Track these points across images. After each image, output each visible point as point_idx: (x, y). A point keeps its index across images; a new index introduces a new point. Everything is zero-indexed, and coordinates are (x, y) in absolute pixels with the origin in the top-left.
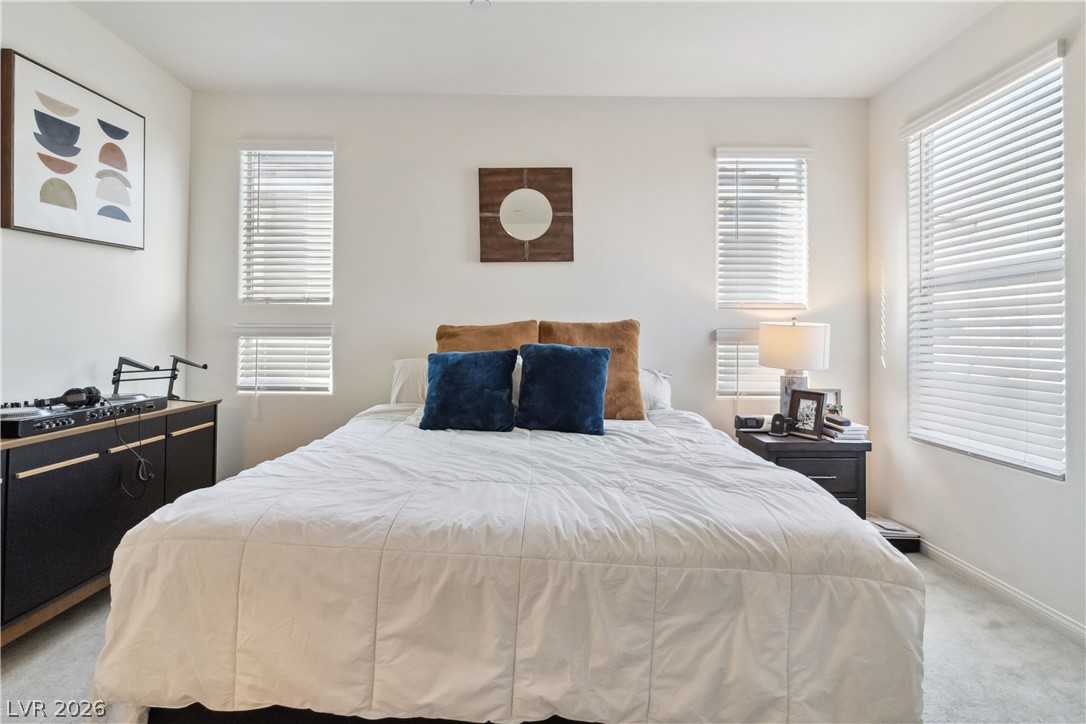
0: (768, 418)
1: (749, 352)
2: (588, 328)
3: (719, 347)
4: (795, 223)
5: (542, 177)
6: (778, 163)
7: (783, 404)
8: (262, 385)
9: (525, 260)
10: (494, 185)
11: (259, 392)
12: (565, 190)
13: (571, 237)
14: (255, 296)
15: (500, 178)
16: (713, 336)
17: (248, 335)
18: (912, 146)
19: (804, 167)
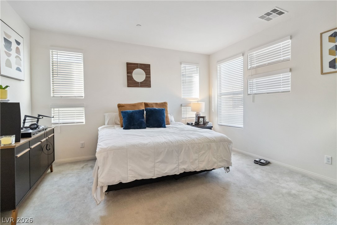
0: (194, 123)
1: (189, 109)
2: (156, 104)
3: (182, 108)
4: (196, 79)
5: (143, 66)
6: (193, 67)
7: (196, 119)
8: (61, 123)
9: (139, 87)
10: (131, 67)
11: (60, 125)
12: (148, 70)
13: (150, 81)
14: (55, 95)
15: (132, 66)
16: (181, 105)
17: (54, 108)
18: (218, 67)
19: (198, 68)
